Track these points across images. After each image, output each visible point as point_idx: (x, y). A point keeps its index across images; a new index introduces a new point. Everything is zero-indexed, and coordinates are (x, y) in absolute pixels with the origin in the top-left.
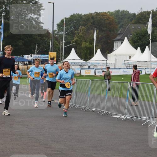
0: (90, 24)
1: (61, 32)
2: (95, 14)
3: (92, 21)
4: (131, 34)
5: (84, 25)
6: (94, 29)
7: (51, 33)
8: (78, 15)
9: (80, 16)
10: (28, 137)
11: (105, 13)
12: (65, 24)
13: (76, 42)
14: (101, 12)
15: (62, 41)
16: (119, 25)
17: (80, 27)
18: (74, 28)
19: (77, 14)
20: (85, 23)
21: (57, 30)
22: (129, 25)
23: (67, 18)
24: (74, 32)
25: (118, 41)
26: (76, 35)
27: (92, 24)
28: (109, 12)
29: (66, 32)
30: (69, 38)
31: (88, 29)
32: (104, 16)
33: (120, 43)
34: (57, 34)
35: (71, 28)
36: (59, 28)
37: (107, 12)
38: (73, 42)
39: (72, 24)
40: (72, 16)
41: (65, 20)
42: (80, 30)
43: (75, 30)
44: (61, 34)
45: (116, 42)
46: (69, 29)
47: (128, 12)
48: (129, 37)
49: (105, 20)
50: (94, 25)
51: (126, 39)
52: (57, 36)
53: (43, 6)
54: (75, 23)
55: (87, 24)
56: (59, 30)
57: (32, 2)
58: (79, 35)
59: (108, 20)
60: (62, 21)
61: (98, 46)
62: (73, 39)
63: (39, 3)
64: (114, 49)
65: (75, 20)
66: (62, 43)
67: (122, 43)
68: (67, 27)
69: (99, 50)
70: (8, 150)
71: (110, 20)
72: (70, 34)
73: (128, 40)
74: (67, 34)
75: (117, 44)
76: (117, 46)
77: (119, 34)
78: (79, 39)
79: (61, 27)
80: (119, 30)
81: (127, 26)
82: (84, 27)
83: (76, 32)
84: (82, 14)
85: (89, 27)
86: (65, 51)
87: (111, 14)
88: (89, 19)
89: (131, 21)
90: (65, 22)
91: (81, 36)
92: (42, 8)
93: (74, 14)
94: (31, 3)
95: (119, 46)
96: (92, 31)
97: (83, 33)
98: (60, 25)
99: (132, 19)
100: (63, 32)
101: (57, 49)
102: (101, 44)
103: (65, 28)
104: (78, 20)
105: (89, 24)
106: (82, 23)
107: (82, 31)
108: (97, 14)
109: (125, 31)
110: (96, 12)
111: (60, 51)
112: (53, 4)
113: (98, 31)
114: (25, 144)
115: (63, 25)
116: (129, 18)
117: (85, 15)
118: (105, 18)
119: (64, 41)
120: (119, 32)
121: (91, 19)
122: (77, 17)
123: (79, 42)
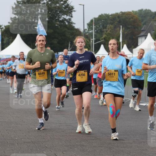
0: (117, 23)
1: (91, 30)
2: (121, 13)
3: (118, 20)
4: (154, 31)
5: (112, 24)
6: (120, 27)
7: (82, 32)
8: (106, 15)
9: (107, 16)
10: (66, 125)
11: (130, 12)
12: (94, 23)
13: (104, 39)
14: (126, 12)
15: (92, 38)
16: (143, 23)
17: (108, 25)
18: (102, 26)
19: (104, 14)
20: (112, 22)
21: (87, 29)
22: (152, 22)
23: (96, 18)
24: (103, 30)
25: (142, 37)
26: (104, 33)
27: (118, 22)
28: (133, 11)
29: (96, 31)
30: (98, 35)
31: (115, 27)
32: (129, 15)
33: (144, 38)
34: (88, 33)
35: (100, 26)
36: (89, 27)
37: (131, 11)
38: (102, 39)
39: (100, 23)
40: (100, 16)
41: (95, 20)
42: (108, 28)
43: (104, 29)
44: (91, 32)
45: (140, 38)
46: (98, 28)
47: (150, 11)
48: (152, 33)
49: (130, 19)
50: (120, 24)
51: (149, 35)
52: (87, 34)
53: (74, 8)
54: (104, 22)
55: (114, 22)
56: (89, 29)
57: (65, 4)
58: (107, 33)
59: (132, 18)
60: (92, 21)
61: (124, 42)
62: (102, 37)
63: (71, 5)
64: (139, 44)
65: (103, 19)
66: (92, 41)
67: (145, 38)
68: (96, 26)
69: (125, 46)
70: (49, 137)
71: (134, 18)
72: (99, 32)
73: (151, 36)
74: (96, 32)
75: (141, 40)
76: (141, 41)
77: (143, 31)
78: (107, 36)
79: (91, 26)
80: (143, 27)
81: (150, 22)
82: (111, 26)
83: (105, 30)
84: (109, 14)
85: (116, 26)
86: (95, 47)
87: (136, 13)
88: (115, 18)
89: (153, 18)
90: (94, 22)
91: (109, 34)
92: (74, 10)
93: (102, 14)
94: (64, 6)
95: (143, 42)
96: (118, 29)
97: (110, 31)
98: (90, 25)
99: (154, 17)
100: (93, 30)
101: (88, 46)
102: (127, 40)
103: (94, 27)
104: (106, 20)
105: (115, 23)
106: (109, 21)
107: (109, 29)
108: (123, 13)
109: (148, 28)
110: (121, 12)
111: (90, 47)
112: (84, 5)
113: (124, 29)
114: (64, 132)
115: (93, 24)
116: (151, 16)
117: (112, 15)
118: (130, 17)
119: (94, 39)
120: (142, 29)
121: (117, 18)
122: (105, 17)
123: (107, 39)
